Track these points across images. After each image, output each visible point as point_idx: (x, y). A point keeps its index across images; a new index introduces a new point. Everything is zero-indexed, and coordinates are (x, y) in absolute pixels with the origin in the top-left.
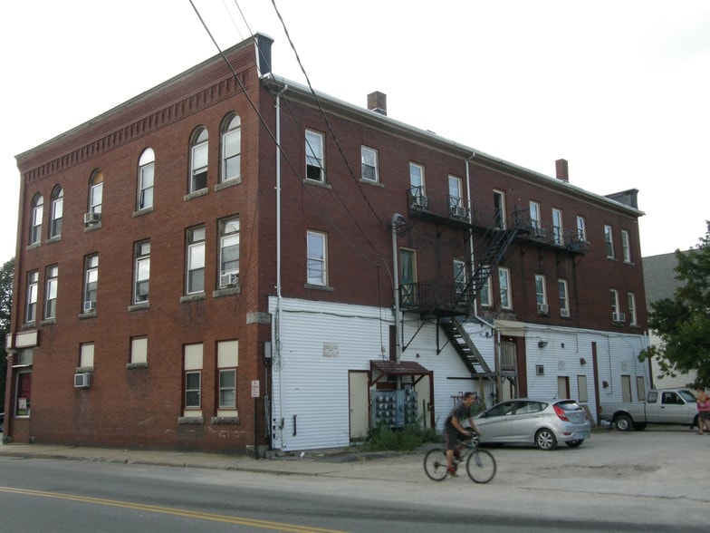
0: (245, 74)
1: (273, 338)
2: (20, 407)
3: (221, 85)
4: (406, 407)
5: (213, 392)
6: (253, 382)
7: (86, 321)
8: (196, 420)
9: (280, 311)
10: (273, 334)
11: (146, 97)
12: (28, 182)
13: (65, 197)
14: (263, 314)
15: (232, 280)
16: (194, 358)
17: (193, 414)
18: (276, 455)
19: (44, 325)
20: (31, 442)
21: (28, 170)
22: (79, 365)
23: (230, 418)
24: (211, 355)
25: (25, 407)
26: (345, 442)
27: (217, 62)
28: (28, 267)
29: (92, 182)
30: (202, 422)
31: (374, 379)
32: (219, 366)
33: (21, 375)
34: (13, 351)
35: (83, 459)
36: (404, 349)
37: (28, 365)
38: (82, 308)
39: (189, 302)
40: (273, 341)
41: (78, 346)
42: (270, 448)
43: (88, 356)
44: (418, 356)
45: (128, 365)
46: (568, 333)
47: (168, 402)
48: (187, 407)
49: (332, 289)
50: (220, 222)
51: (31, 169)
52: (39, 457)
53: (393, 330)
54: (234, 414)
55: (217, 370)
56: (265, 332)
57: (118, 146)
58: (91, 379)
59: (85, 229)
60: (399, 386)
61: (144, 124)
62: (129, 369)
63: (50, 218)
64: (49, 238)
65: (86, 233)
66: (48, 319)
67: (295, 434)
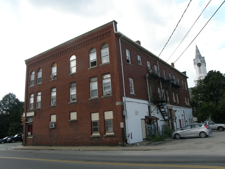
0: (110, 32)
1: (125, 109)
2: (28, 135)
3: (100, 36)
4: (154, 129)
5: (104, 127)
6: (121, 123)
7: (52, 108)
8: (98, 136)
9: (126, 101)
10: (125, 108)
11: (73, 41)
12: (29, 68)
13: (42, 71)
14: (122, 102)
15: (109, 92)
16: (95, 117)
17: (96, 134)
18: (129, 145)
19: (36, 110)
20: (33, 145)
21: (29, 64)
22: (50, 121)
23: (111, 135)
24: (102, 116)
25: (30, 135)
26: (142, 140)
27: (99, 29)
28: (29, 92)
29: (52, 66)
30: (100, 137)
31: (146, 121)
32: (105, 119)
33: (28, 125)
34: (25, 118)
35: (61, 150)
36: (152, 112)
37: (31, 122)
38: (51, 104)
39: (92, 100)
40: (125, 110)
41: (50, 115)
42: (127, 143)
43: (54, 118)
44: (154, 114)
45: (69, 120)
46: (179, 108)
47: (86, 131)
48: (93, 132)
49: (136, 95)
50: (102, 75)
51: (30, 64)
52: (43, 150)
53: (149, 107)
54: (113, 133)
55: (105, 120)
56: (122, 107)
57: (62, 55)
58: (55, 125)
59: (51, 80)
60: (152, 123)
61: (72, 48)
62: (70, 121)
63: (37, 78)
64: (37, 84)
65: (51, 81)
66: (37, 108)
67: (132, 138)
